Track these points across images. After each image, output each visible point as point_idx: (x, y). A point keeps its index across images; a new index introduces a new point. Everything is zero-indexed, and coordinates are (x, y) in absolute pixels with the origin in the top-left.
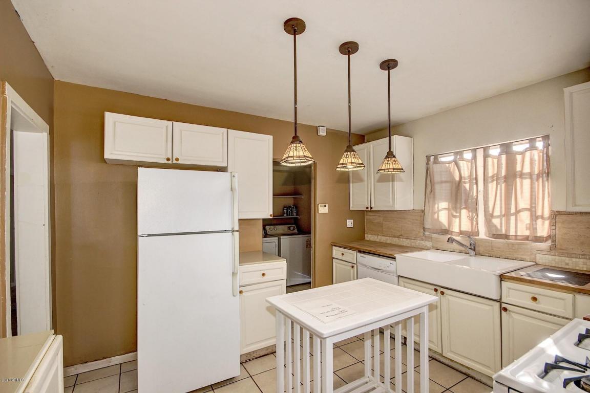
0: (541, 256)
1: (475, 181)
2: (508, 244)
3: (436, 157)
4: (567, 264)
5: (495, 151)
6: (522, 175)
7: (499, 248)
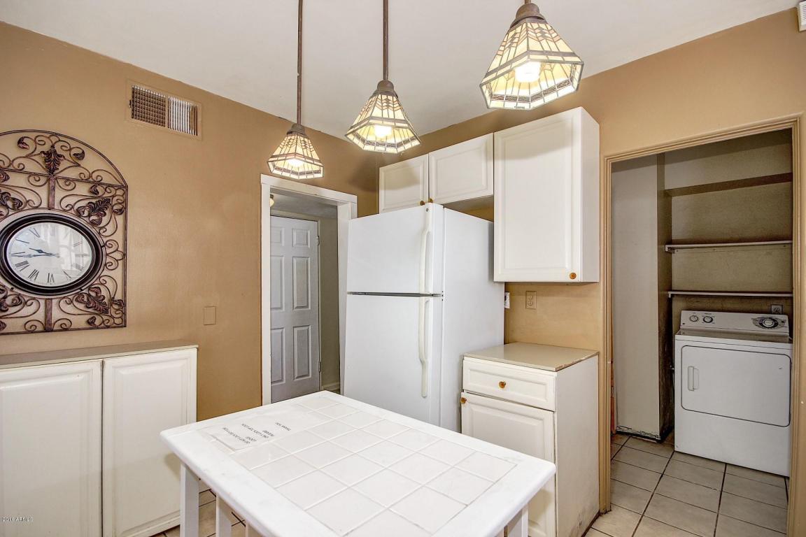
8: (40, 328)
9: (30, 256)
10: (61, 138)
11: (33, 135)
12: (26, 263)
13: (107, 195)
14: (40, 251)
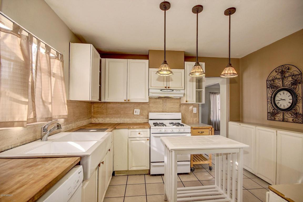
8: (281, 120)
9: (279, 101)
10: (284, 66)
11: (278, 69)
12: (279, 102)
13: (296, 78)
14: (281, 99)
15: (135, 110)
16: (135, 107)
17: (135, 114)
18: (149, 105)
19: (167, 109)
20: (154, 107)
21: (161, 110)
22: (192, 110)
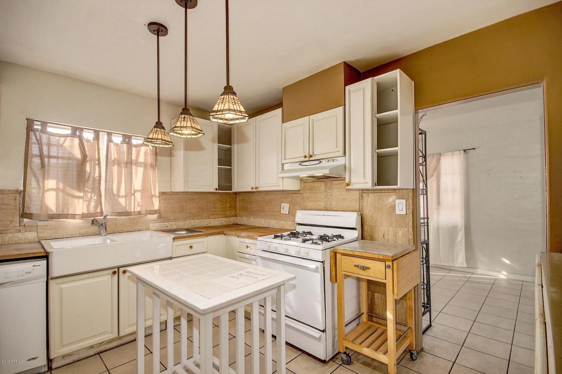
0: (153, 224)
1: (97, 162)
2: (130, 220)
3: (44, 124)
4: (167, 227)
5: (117, 139)
6: (137, 164)
7: (122, 224)
15: (282, 204)
16: (283, 199)
17: (282, 212)
18: (302, 194)
19: (334, 204)
20: (310, 199)
21: (322, 205)
22: (393, 208)
